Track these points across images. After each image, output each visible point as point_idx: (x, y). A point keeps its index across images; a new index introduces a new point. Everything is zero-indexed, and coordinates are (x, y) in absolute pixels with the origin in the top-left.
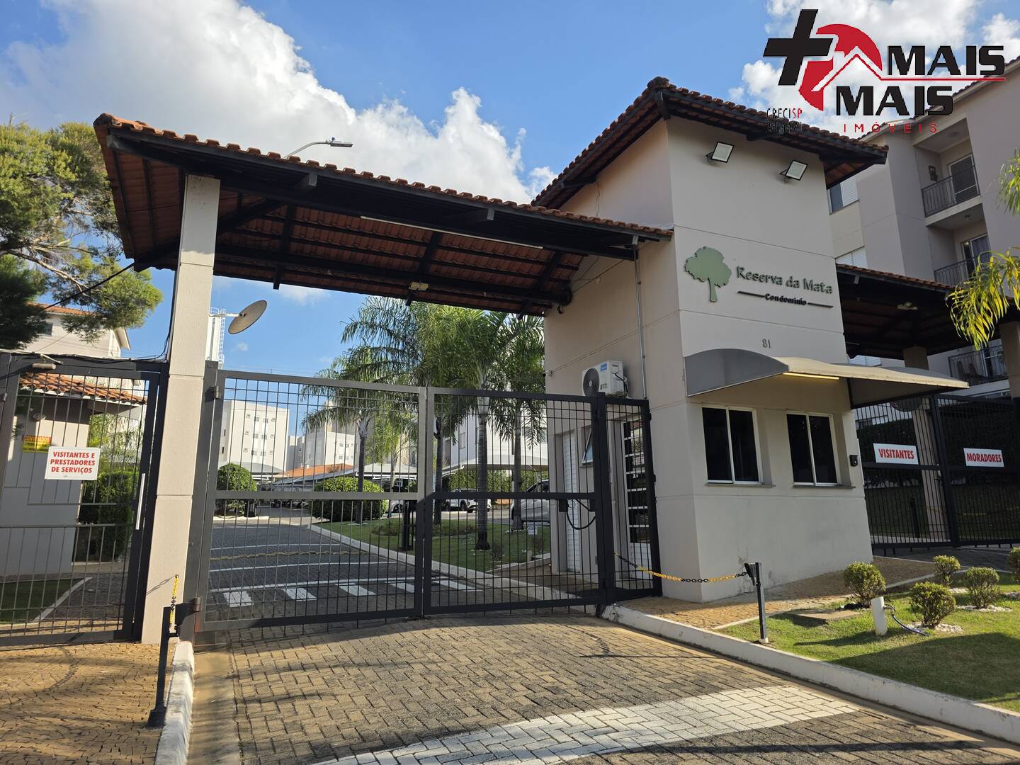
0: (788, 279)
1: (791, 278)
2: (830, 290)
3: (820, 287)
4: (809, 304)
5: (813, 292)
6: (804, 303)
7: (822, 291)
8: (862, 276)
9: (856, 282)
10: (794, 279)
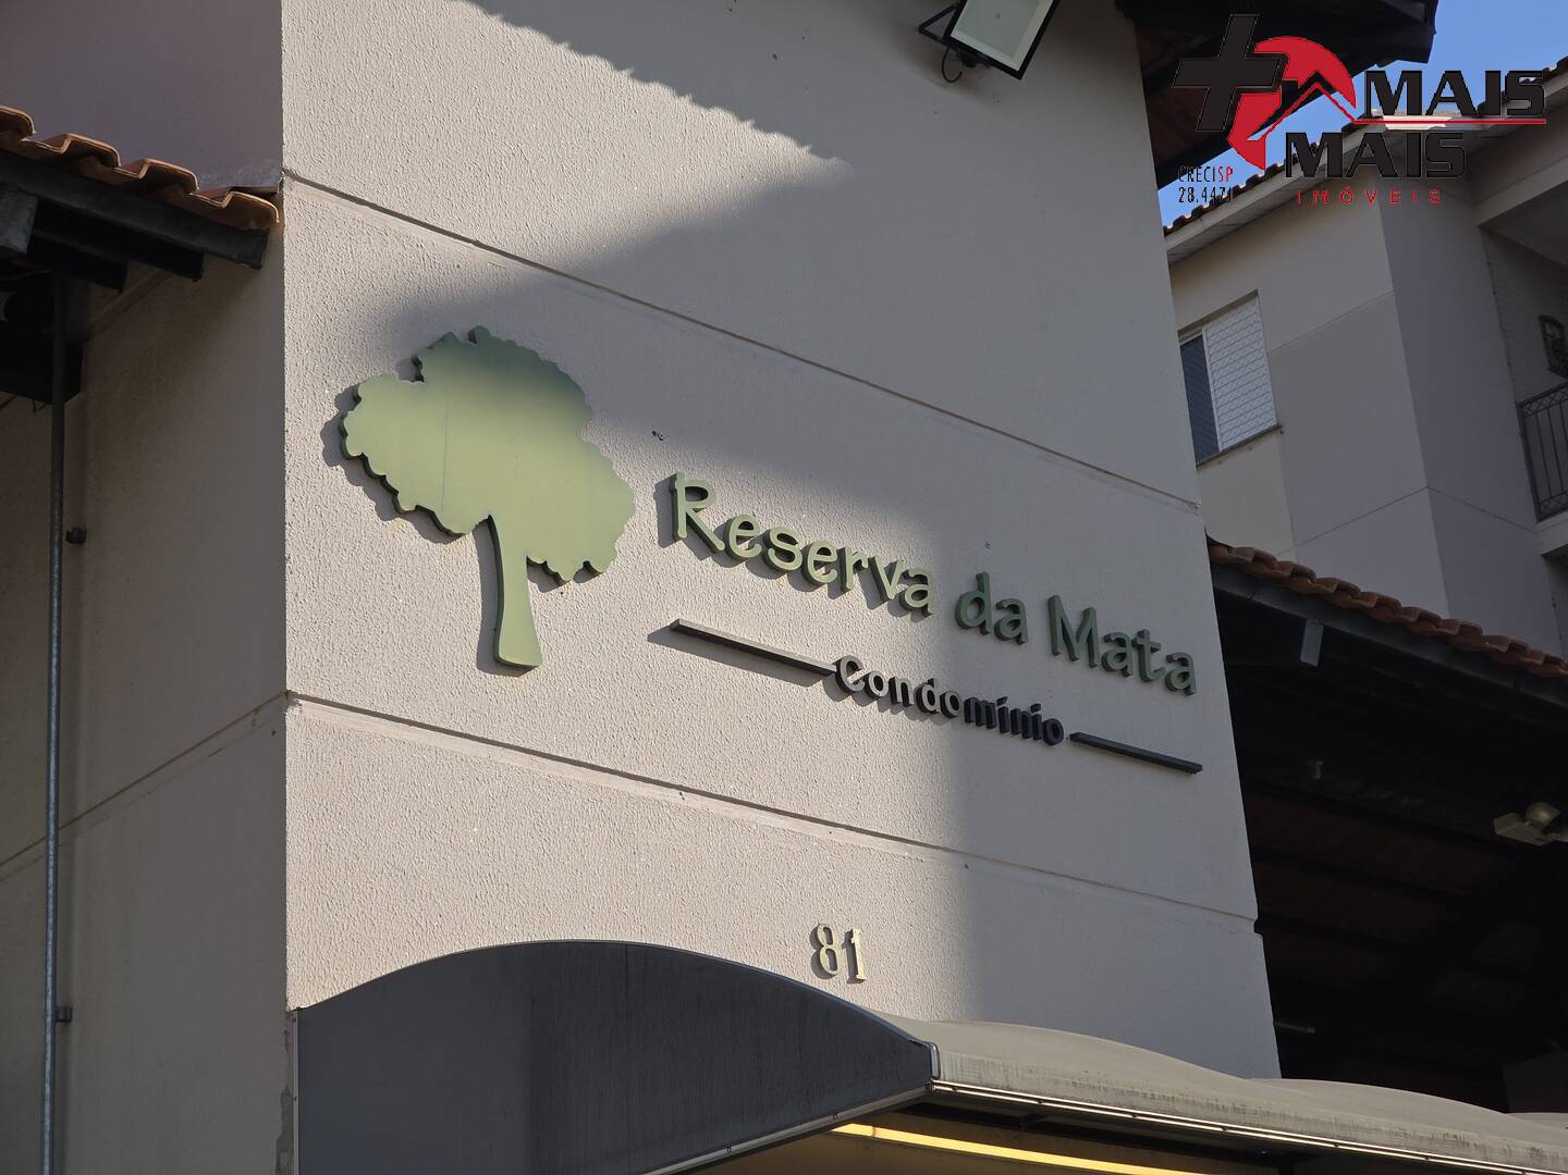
0: (966, 586)
1: (981, 580)
2: (1180, 678)
3: (1133, 655)
4: (1077, 738)
5: (1097, 675)
6: (1049, 733)
7: (1145, 679)
8: (1342, 627)
9: (1310, 655)
10: (996, 594)
